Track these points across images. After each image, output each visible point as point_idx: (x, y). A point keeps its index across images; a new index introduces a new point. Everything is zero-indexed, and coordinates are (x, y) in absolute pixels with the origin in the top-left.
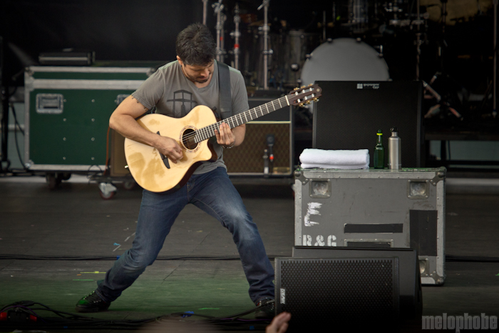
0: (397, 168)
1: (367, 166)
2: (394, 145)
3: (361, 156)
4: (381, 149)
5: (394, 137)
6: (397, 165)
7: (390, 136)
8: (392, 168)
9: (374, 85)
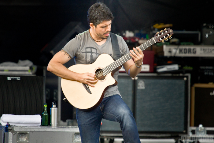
0: (56, 126)
1: (40, 124)
2: (54, 113)
3: (37, 119)
4: (47, 114)
5: (55, 108)
6: (56, 124)
7: (52, 107)
8: (53, 125)
9: (17, 78)
